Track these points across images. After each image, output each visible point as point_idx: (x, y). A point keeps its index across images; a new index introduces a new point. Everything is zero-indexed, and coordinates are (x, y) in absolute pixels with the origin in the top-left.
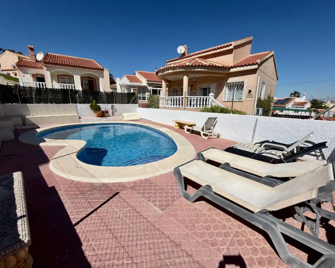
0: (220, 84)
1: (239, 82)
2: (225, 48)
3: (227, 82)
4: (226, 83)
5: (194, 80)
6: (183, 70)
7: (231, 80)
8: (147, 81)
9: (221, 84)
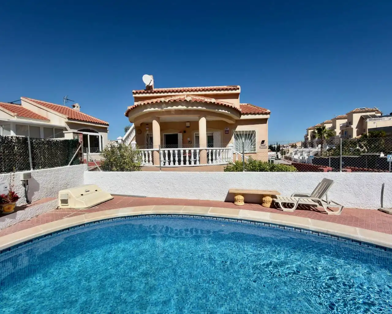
0: (226, 132)
1: (250, 131)
2: (231, 91)
3: (236, 130)
4: (234, 131)
5: (188, 124)
6: (204, 108)
7: (240, 128)
8: (68, 118)
9: (228, 132)
